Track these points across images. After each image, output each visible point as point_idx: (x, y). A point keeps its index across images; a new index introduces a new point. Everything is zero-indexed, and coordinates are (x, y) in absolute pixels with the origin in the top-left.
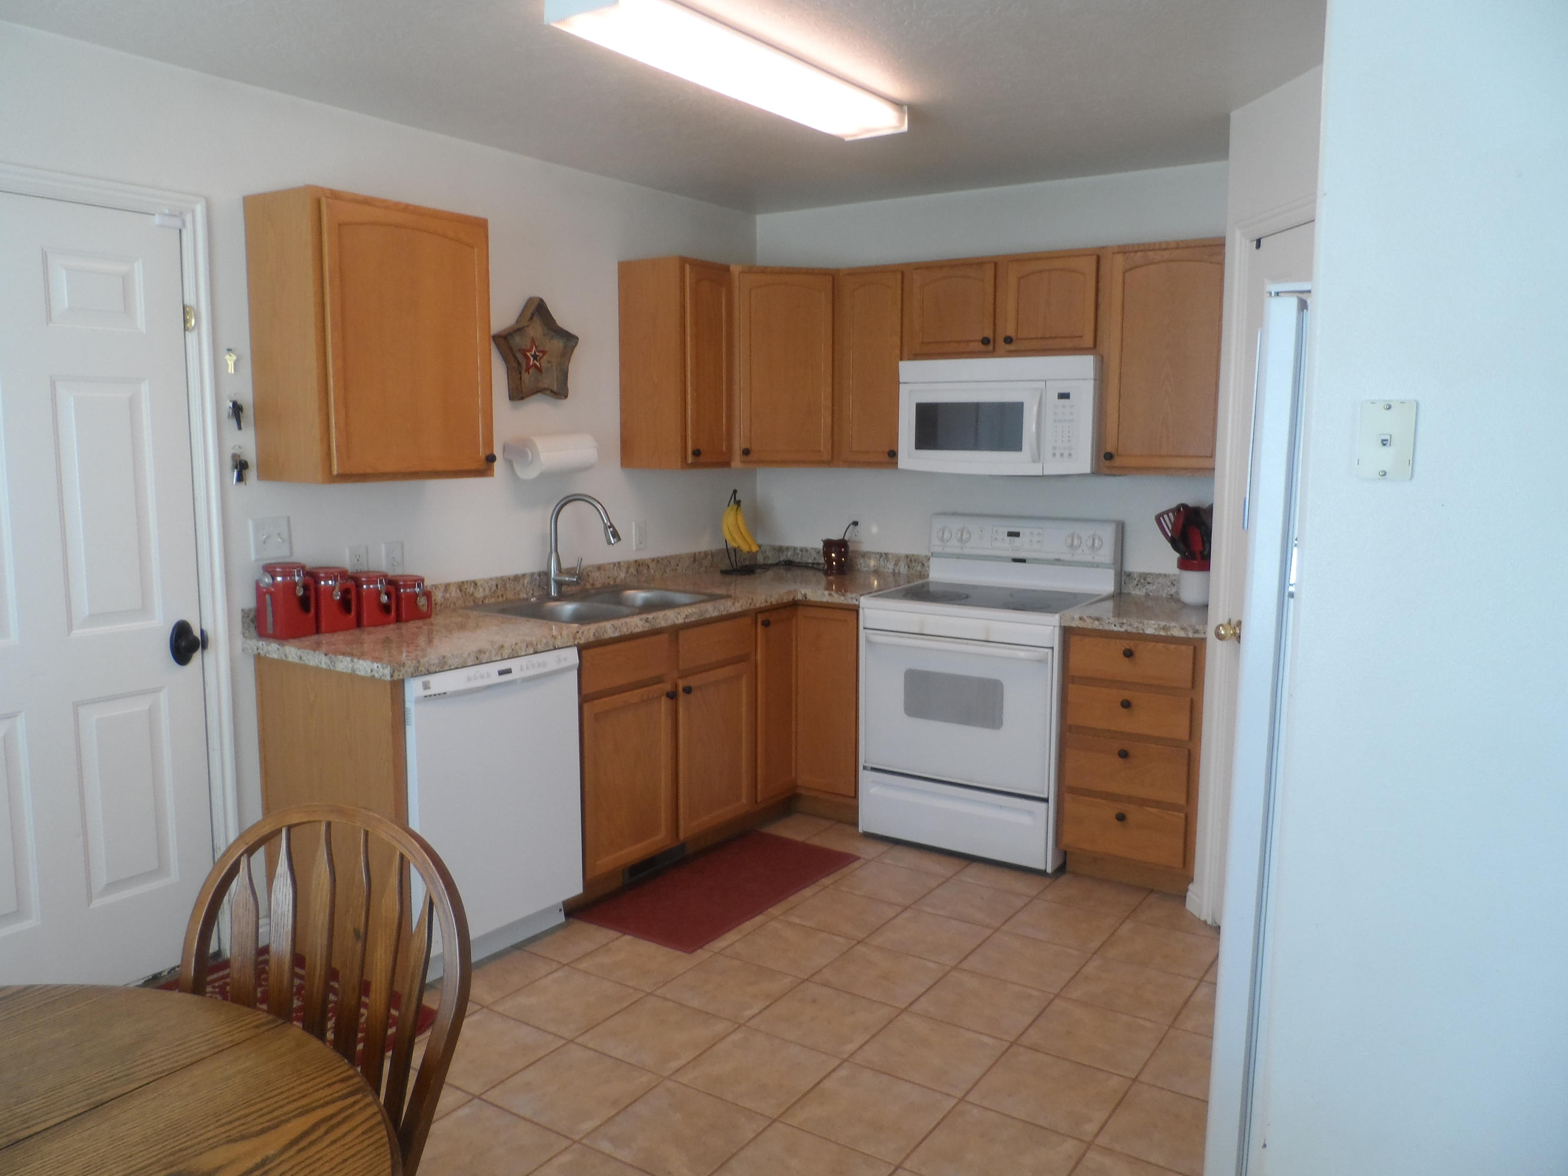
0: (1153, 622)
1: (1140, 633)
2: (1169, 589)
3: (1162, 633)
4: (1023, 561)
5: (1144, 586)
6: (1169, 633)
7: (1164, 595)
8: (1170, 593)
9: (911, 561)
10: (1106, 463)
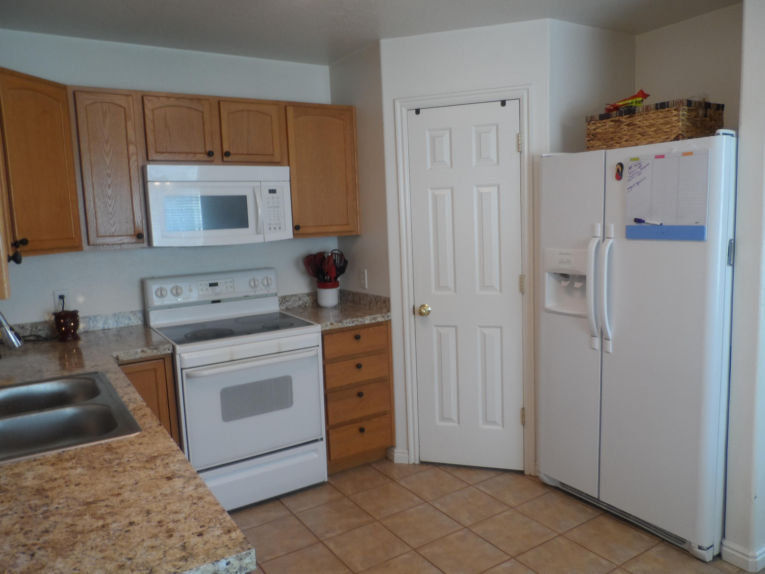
0: (368, 317)
1: (362, 324)
2: (298, 302)
3: (374, 321)
4: (218, 301)
5: (285, 304)
6: (377, 321)
7: (296, 306)
8: (299, 305)
9: (118, 318)
10: (295, 232)
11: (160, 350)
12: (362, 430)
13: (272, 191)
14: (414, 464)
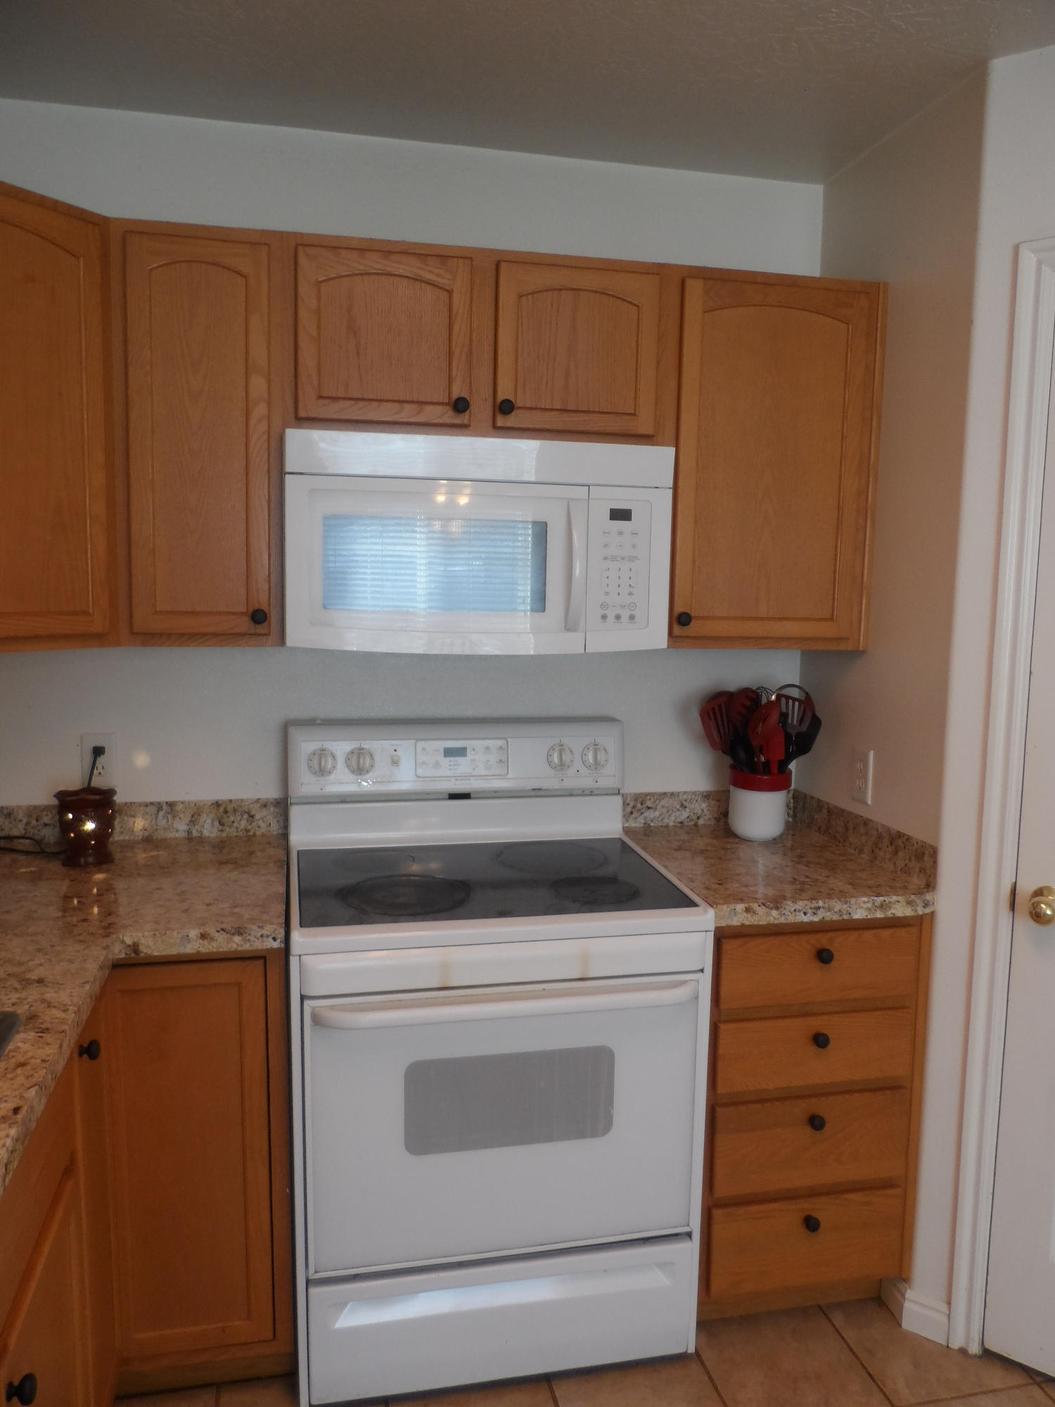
0: (865, 899)
1: (843, 920)
3: (879, 915)
4: (465, 796)
5: (642, 814)
6: (889, 914)
7: (671, 824)
9: (226, 812)
10: (677, 630)
11: (252, 938)
12: (811, 1224)
13: (621, 515)
14: (963, 1351)
